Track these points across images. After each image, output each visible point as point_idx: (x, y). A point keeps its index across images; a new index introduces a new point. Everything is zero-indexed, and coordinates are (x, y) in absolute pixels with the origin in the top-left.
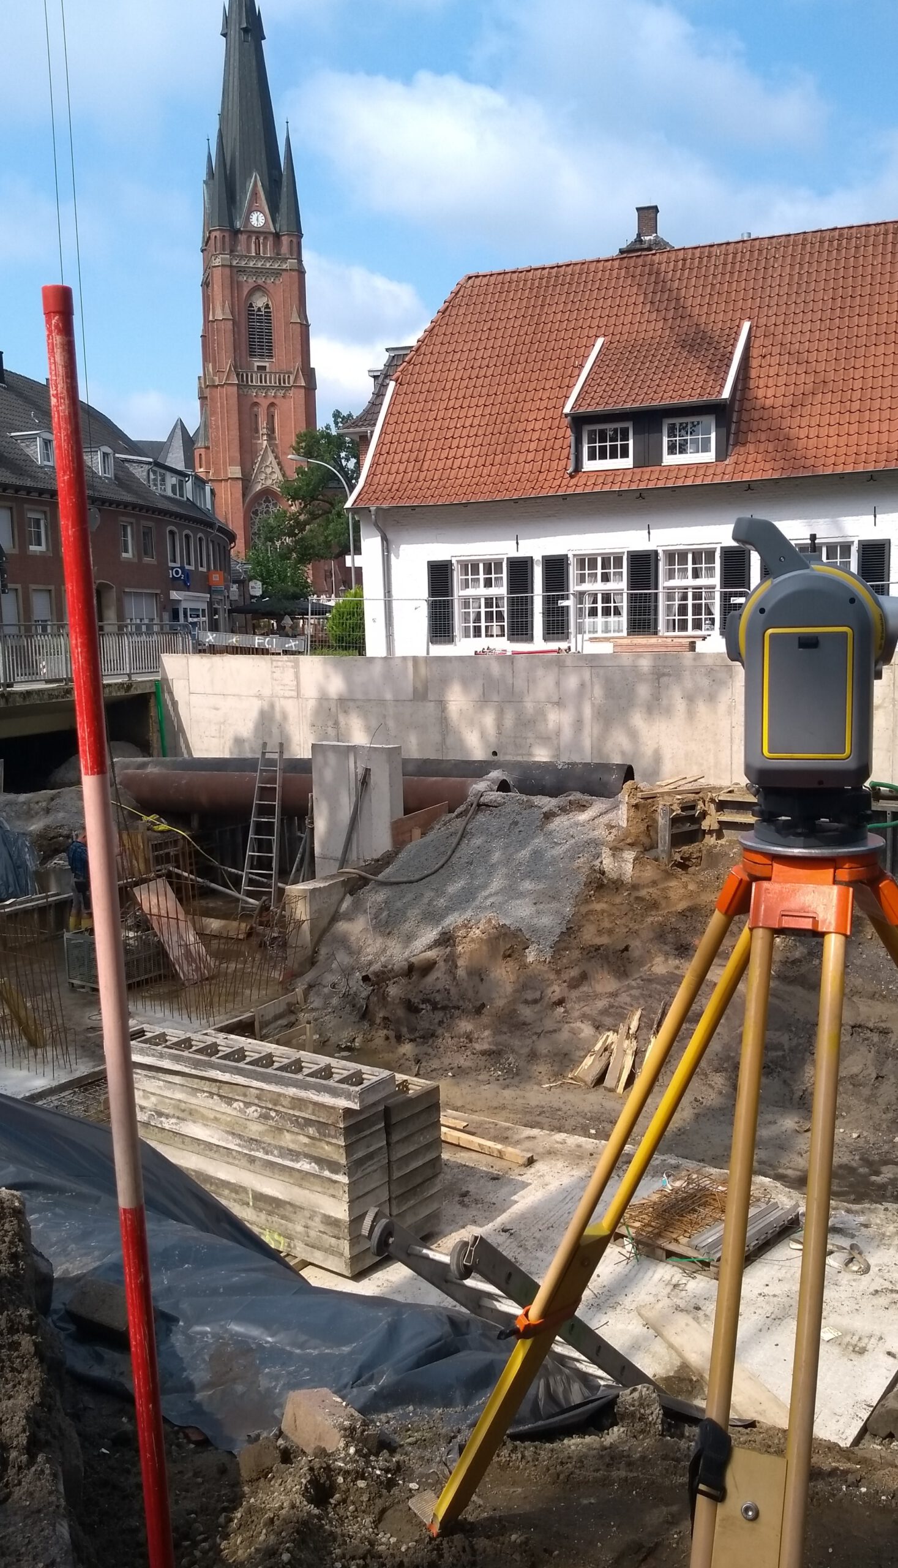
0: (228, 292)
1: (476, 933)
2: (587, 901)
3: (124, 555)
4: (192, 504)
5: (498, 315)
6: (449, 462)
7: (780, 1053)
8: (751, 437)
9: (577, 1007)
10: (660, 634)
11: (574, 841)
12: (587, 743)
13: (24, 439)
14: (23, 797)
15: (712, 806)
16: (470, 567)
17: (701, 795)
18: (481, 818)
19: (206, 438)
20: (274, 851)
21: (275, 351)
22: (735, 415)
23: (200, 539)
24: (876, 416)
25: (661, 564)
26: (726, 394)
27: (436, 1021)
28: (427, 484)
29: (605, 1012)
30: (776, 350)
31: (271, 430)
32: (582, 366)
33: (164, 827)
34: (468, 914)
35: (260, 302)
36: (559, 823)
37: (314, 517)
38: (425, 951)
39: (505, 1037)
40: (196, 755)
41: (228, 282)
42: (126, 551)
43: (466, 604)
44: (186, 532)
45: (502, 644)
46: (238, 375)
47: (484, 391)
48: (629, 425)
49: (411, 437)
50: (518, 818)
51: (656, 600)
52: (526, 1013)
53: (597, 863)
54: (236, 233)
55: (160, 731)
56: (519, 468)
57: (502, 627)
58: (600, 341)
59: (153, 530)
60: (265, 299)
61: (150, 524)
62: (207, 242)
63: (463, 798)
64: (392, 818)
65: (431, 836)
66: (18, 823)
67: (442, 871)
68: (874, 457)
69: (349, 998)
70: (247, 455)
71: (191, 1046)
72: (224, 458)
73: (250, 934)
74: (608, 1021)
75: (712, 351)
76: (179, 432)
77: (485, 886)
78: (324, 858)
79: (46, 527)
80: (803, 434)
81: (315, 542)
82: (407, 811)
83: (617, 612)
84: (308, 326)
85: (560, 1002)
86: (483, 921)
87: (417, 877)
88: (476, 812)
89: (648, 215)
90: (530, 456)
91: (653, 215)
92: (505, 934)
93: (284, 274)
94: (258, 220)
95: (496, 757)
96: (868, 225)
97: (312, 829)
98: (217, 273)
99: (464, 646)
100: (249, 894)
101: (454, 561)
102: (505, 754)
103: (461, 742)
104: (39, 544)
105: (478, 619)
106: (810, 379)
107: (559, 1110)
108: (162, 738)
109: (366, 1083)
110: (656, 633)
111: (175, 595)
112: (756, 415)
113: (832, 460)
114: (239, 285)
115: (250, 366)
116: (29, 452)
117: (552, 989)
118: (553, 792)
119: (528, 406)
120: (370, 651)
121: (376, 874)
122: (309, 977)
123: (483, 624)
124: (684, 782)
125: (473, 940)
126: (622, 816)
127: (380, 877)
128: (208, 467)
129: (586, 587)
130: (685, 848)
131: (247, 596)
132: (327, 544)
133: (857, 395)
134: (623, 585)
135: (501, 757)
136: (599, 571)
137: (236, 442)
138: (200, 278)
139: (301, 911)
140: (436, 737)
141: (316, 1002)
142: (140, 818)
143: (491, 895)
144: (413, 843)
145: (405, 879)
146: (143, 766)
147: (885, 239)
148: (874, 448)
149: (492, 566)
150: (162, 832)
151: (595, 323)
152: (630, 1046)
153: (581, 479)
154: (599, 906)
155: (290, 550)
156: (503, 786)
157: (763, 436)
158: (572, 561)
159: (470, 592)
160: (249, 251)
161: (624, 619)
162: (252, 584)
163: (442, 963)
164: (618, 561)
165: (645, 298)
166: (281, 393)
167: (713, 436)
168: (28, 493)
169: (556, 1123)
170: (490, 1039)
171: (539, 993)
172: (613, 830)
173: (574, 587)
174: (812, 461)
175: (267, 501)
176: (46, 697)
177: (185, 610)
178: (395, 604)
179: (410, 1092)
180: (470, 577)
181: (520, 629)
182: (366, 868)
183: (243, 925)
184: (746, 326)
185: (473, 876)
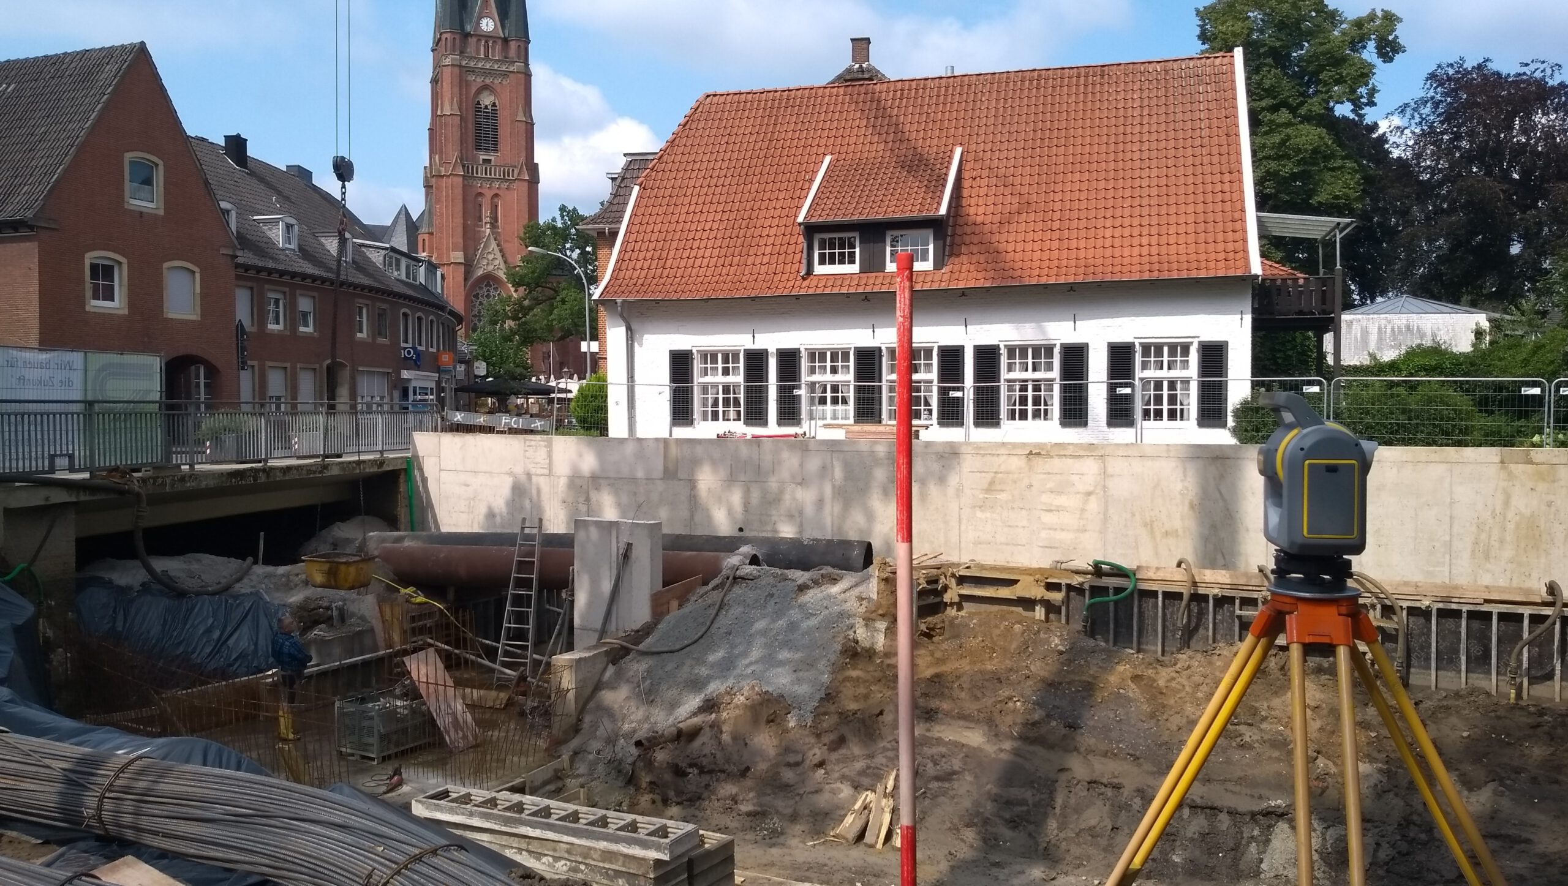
0: (456, 90)
1: (740, 699)
2: (843, 668)
3: (359, 335)
4: (424, 288)
5: (735, 130)
6: (691, 261)
7: (1025, 808)
8: (964, 249)
9: (837, 768)
10: (884, 422)
11: (827, 612)
12: (828, 521)
13: (266, 222)
14: (282, 570)
15: (953, 581)
16: (710, 356)
17: (942, 570)
18: (737, 590)
19: (431, 224)
20: (531, 621)
21: (501, 146)
22: (950, 229)
23: (432, 321)
24: (1074, 234)
25: (884, 360)
26: (943, 211)
27: (703, 784)
28: (670, 281)
29: (862, 773)
30: (985, 173)
31: (495, 219)
32: (812, 180)
33: (421, 599)
34: (730, 682)
35: (487, 100)
36: (811, 596)
37: (537, 302)
38: (690, 717)
39: (769, 798)
40: (444, 529)
41: (456, 80)
42: (361, 331)
43: (705, 389)
44: (419, 314)
45: (739, 428)
46: (463, 166)
47: (723, 199)
48: (856, 235)
49: (654, 237)
50: (774, 590)
51: (881, 393)
52: (788, 775)
53: (851, 633)
54: (466, 36)
55: (410, 506)
56: (756, 269)
57: (739, 413)
58: (828, 159)
59: (388, 311)
60: (492, 98)
61: (385, 306)
62: (437, 42)
63: (715, 571)
64: (651, 589)
65: (688, 608)
66: (277, 595)
67: (702, 641)
68: (1073, 270)
69: (615, 766)
70: (470, 241)
71: (496, 805)
72: (448, 243)
73: (510, 703)
74: (866, 781)
75: (929, 172)
76: (403, 217)
77: (745, 654)
78: (583, 628)
79: (285, 307)
80: (1010, 247)
81: (537, 326)
82: (665, 584)
83: (845, 401)
84: (533, 124)
85: (821, 764)
86: (747, 688)
87: (678, 647)
88: (732, 585)
89: (861, 45)
90: (766, 259)
91: (865, 46)
92: (768, 700)
93: (511, 75)
94: (488, 25)
95: (741, 534)
96: (1063, 69)
97: (572, 602)
98: (447, 72)
99: (704, 430)
100: (505, 665)
101: (694, 351)
102: (751, 530)
103: (709, 518)
104: (278, 323)
105: (716, 403)
106: (1015, 200)
107: (825, 865)
108: (411, 514)
109: (672, 837)
110: (880, 422)
111: (405, 374)
112: (968, 230)
113: (1037, 272)
114: (468, 84)
115: (475, 158)
116: (271, 234)
117: (812, 752)
118: (805, 567)
119: (763, 213)
120: (612, 433)
121: (637, 644)
122: (575, 743)
123: (721, 409)
124: (925, 558)
125: (737, 706)
126: (873, 588)
127: (641, 647)
128: (431, 251)
129: (816, 378)
130: (930, 619)
131: (472, 376)
132: (550, 328)
133: (1057, 215)
134: (850, 377)
135: (747, 533)
136: (828, 364)
137: (460, 230)
138: (429, 75)
139: (567, 681)
140: (684, 513)
141: (582, 769)
142: (398, 591)
143: (751, 664)
144: (671, 614)
145: (666, 649)
146: (400, 540)
147: (1078, 81)
148: (1073, 263)
149: (729, 356)
150: (420, 604)
151: (823, 142)
152: (887, 804)
153: (811, 282)
154: (854, 673)
155: (513, 333)
156: (754, 560)
157: (975, 249)
158: (804, 354)
159: (709, 379)
160: (478, 52)
161: (851, 407)
162: (476, 364)
163: (708, 729)
164: (846, 355)
165: (868, 122)
166: (505, 185)
167: (931, 247)
168: (270, 274)
169: (824, 877)
170: (755, 801)
171: (800, 756)
172: (864, 602)
173: (805, 378)
174: (1019, 273)
175: (488, 285)
176: (304, 472)
177: (415, 389)
178: (637, 389)
179: (707, 846)
180: (709, 366)
181: (755, 414)
182: (627, 638)
183: (502, 695)
184: (958, 151)
185: (733, 646)
